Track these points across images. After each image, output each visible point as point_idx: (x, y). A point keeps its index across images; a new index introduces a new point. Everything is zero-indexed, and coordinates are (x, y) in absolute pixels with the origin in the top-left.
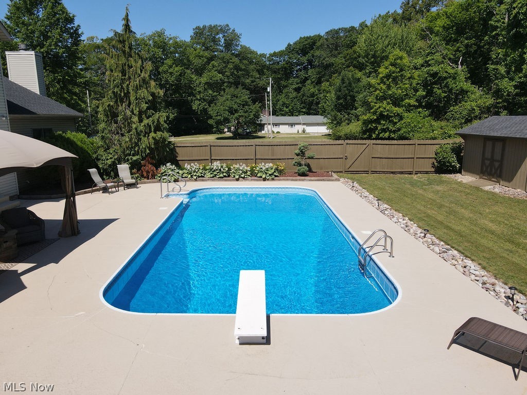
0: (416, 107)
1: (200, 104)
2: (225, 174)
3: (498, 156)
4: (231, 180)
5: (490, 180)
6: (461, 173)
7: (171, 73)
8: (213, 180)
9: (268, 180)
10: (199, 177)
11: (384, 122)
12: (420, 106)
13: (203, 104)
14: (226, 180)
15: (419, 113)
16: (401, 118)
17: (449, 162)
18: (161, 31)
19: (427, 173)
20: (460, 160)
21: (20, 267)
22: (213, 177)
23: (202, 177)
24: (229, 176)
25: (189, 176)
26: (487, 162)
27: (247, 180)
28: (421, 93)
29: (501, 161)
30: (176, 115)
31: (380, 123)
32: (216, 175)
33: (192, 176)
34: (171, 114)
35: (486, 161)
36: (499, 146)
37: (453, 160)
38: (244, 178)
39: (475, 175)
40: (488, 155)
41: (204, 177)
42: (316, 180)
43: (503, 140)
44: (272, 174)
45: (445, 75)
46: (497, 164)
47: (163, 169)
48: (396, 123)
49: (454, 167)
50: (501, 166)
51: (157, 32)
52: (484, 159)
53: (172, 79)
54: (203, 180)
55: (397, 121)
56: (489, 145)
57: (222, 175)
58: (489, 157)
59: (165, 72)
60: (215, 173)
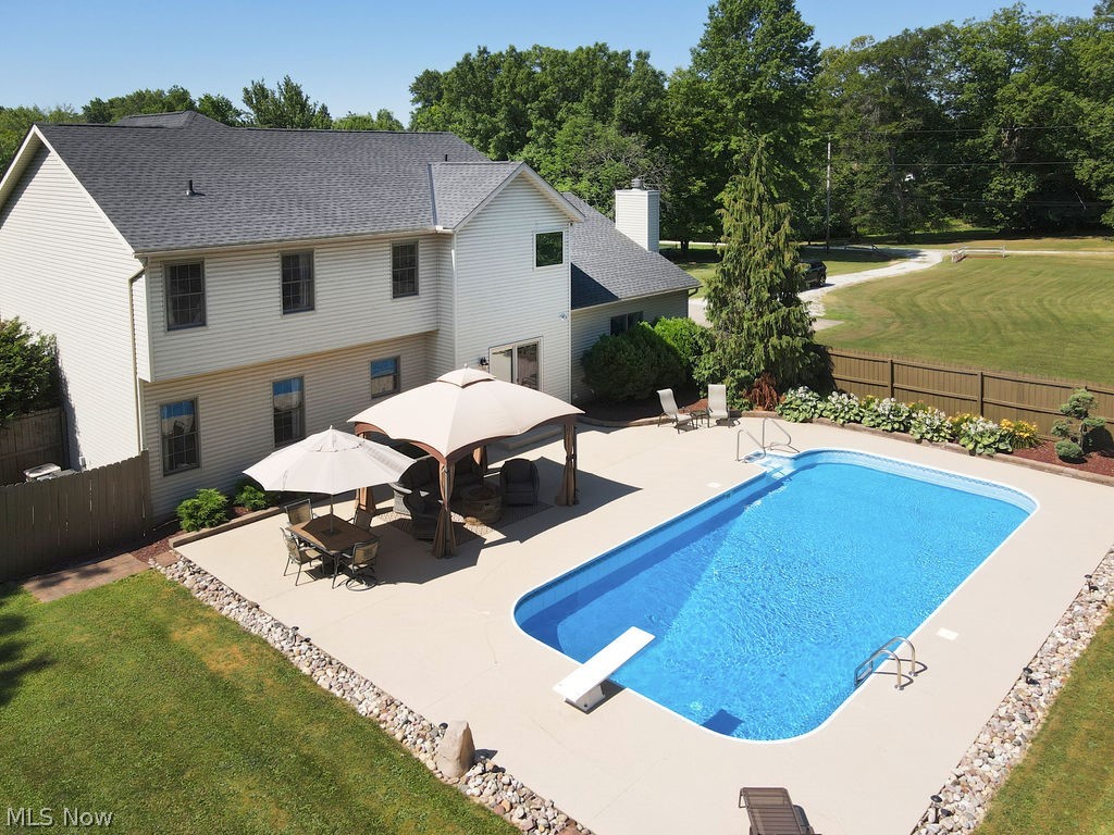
1: (1097, 167)
2: (896, 426)
4: (905, 440)
7: (1022, 102)
8: (873, 432)
9: (980, 454)
10: (849, 421)
13: (1107, 167)
14: (897, 438)
18: (1015, 6)
21: (492, 535)
22: (874, 426)
23: (855, 421)
24: (906, 430)
25: (832, 417)
27: (938, 445)
30: (1031, 189)
32: (879, 425)
33: (836, 418)
34: (1018, 189)
38: (931, 440)
41: (860, 422)
42: (1088, 480)
44: (989, 446)
47: (790, 396)
51: (1005, 12)
53: (1024, 115)
54: (854, 429)
57: (889, 428)
59: (1010, 100)
60: (879, 421)
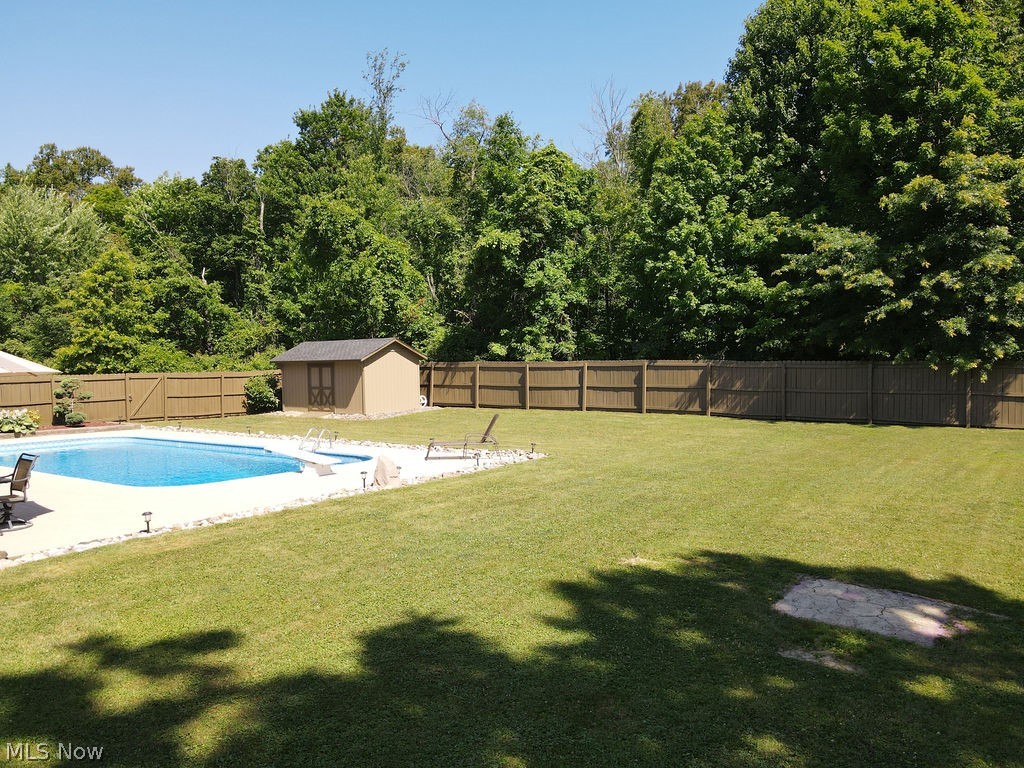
0: (156, 336)
3: (327, 383)
5: (322, 410)
6: (281, 410)
9: (24, 435)
11: (107, 359)
12: (161, 335)
15: (162, 344)
16: (136, 352)
17: (267, 398)
19: (238, 414)
20: (279, 394)
26: (316, 392)
28: (160, 315)
29: (332, 388)
31: (98, 361)
35: (313, 391)
36: (326, 372)
37: (270, 393)
39: (302, 409)
40: (315, 382)
43: (330, 364)
44: (30, 426)
45: (199, 291)
46: (327, 392)
48: (128, 360)
49: (273, 403)
50: (333, 393)
52: (310, 388)
55: (130, 356)
56: (315, 371)
58: (318, 385)
